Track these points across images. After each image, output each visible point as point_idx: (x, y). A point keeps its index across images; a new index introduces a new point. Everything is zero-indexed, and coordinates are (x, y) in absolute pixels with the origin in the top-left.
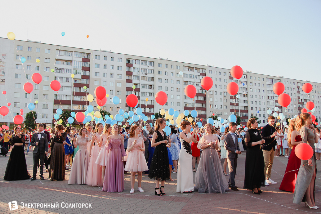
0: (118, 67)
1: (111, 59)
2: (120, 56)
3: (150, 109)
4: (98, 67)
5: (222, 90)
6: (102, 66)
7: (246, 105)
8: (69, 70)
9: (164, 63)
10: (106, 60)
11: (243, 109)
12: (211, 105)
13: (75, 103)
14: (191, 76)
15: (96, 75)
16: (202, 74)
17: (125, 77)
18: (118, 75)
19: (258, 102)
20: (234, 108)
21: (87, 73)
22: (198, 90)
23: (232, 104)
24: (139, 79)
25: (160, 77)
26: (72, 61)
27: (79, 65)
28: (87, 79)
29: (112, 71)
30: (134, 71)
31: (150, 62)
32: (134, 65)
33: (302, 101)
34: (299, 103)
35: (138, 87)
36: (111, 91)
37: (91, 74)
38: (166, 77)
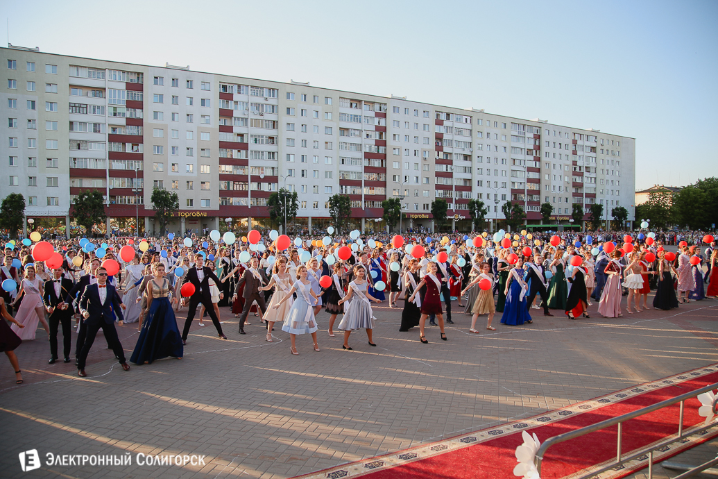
0: (203, 100)
1: (188, 85)
2: (207, 78)
3: (270, 184)
4: (161, 101)
5: (420, 146)
6: (168, 99)
7: (467, 176)
8: (99, 107)
9: (299, 91)
10: (177, 86)
11: (462, 184)
12: (397, 177)
13: (115, 174)
14: (356, 118)
15: (156, 117)
16: (377, 115)
17: (216, 122)
18: (203, 116)
19: (492, 172)
20: (443, 181)
21: (138, 114)
22: (370, 147)
23: (438, 174)
24: (246, 125)
25: (290, 119)
26: (105, 89)
27: (119, 97)
28: (138, 126)
29: (191, 110)
30: (236, 108)
31: (270, 89)
32: (236, 97)
33: (580, 169)
34: (575, 173)
35: (245, 142)
36: (188, 149)
37: (146, 114)
38: (303, 120)
